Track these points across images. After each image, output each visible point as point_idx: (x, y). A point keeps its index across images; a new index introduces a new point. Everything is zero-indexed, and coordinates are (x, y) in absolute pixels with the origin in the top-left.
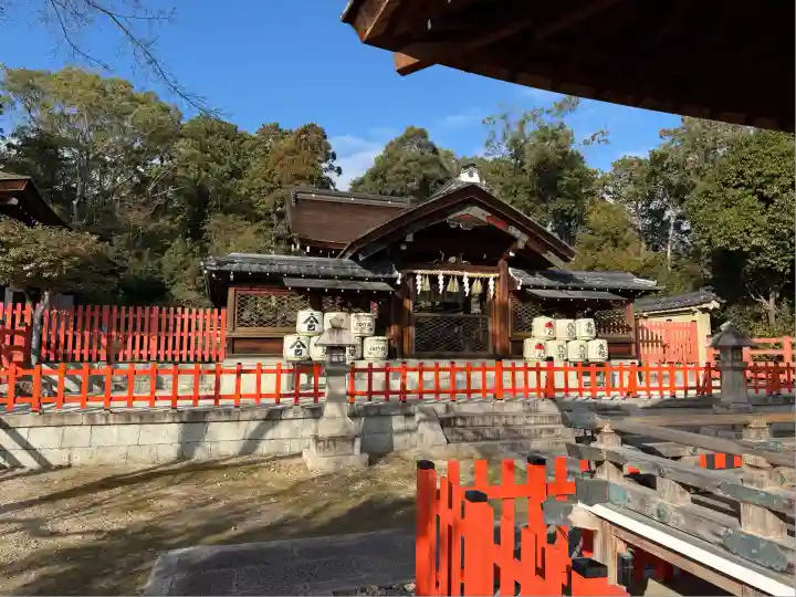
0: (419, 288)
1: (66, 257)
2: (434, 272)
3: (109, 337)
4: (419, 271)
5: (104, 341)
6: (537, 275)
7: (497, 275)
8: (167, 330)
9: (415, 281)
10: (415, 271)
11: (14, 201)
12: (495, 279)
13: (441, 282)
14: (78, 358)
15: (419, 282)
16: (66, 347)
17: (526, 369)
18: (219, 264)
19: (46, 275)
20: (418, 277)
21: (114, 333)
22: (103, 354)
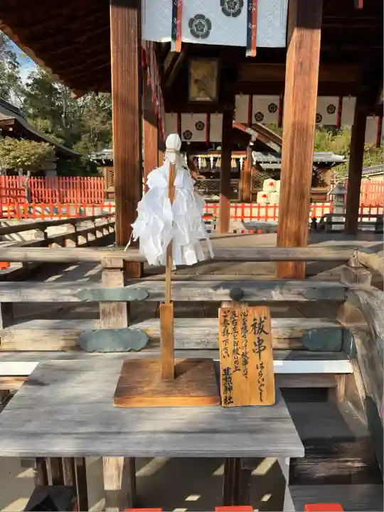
0: (200, 165)
1: (33, 155)
2: (208, 156)
3: (59, 191)
4: (199, 156)
5: (57, 194)
6: (269, 155)
7: (245, 156)
8: (84, 188)
9: (198, 161)
10: (197, 156)
11: (11, 129)
12: (243, 159)
13: (212, 161)
14: (47, 201)
15: (200, 162)
16: (42, 196)
17: (259, 207)
18: (97, 156)
19: (26, 164)
20: (199, 159)
21: (61, 189)
22: (58, 199)
